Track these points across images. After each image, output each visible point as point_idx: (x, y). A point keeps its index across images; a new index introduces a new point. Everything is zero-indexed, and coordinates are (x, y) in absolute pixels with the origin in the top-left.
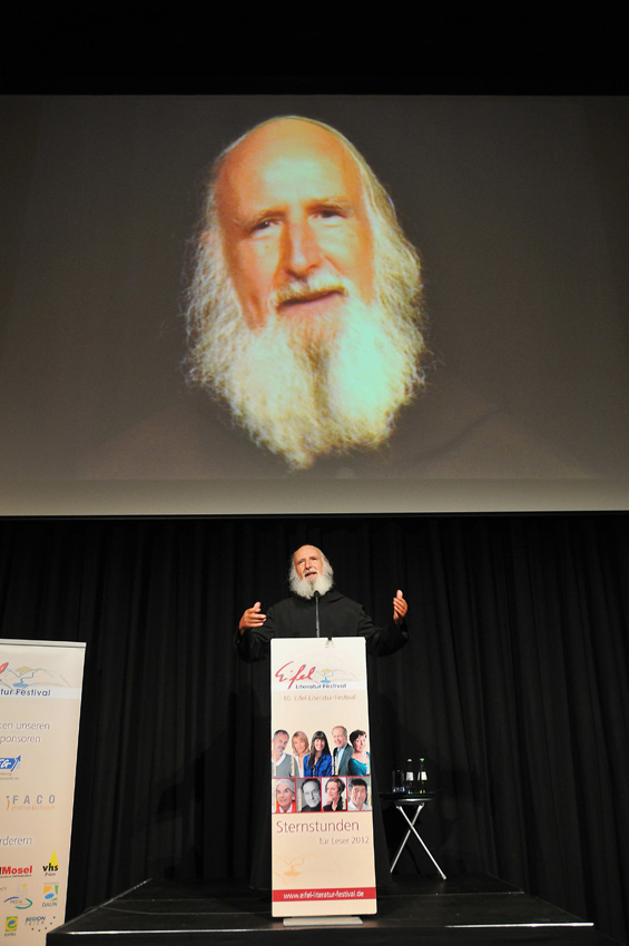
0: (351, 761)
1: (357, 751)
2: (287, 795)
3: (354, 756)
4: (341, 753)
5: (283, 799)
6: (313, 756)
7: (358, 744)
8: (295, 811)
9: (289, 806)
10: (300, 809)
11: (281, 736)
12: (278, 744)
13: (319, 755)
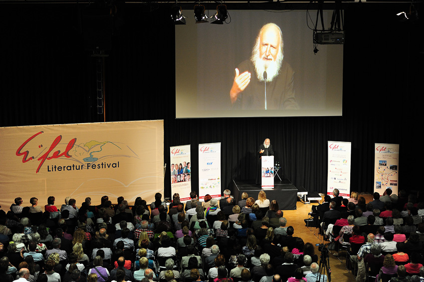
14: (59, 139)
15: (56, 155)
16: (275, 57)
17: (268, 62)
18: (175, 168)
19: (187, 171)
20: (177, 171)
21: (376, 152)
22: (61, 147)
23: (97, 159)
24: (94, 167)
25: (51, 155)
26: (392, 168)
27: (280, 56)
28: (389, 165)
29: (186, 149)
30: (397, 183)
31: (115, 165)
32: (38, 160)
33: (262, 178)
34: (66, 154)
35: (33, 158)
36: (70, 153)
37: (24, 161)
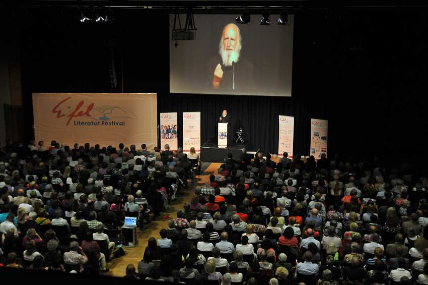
14: (81, 103)
15: (80, 114)
16: (235, 47)
17: (230, 52)
18: (164, 129)
19: (174, 131)
20: (165, 130)
21: (312, 125)
22: (84, 109)
23: (109, 119)
24: (106, 124)
25: (76, 114)
26: (323, 138)
27: (239, 46)
28: (321, 136)
29: (174, 115)
30: (326, 150)
31: (122, 124)
32: (68, 117)
33: (219, 139)
34: (87, 114)
35: (64, 115)
36: (90, 113)
37: (58, 117)
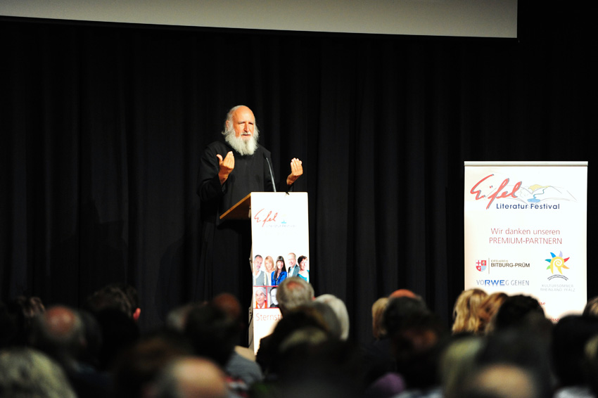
0: (298, 275)
1: (301, 270)
2: (262, 297)
3: (300, 273)
4: (292, 270)
5: (259, 300)
6: (277, 273)
7: (302, 264)
8: (266, 307)
9: (263, 304)
10: (269, 306)
11: (258, 258)
12: (257, 264)
13: (280, 271)
